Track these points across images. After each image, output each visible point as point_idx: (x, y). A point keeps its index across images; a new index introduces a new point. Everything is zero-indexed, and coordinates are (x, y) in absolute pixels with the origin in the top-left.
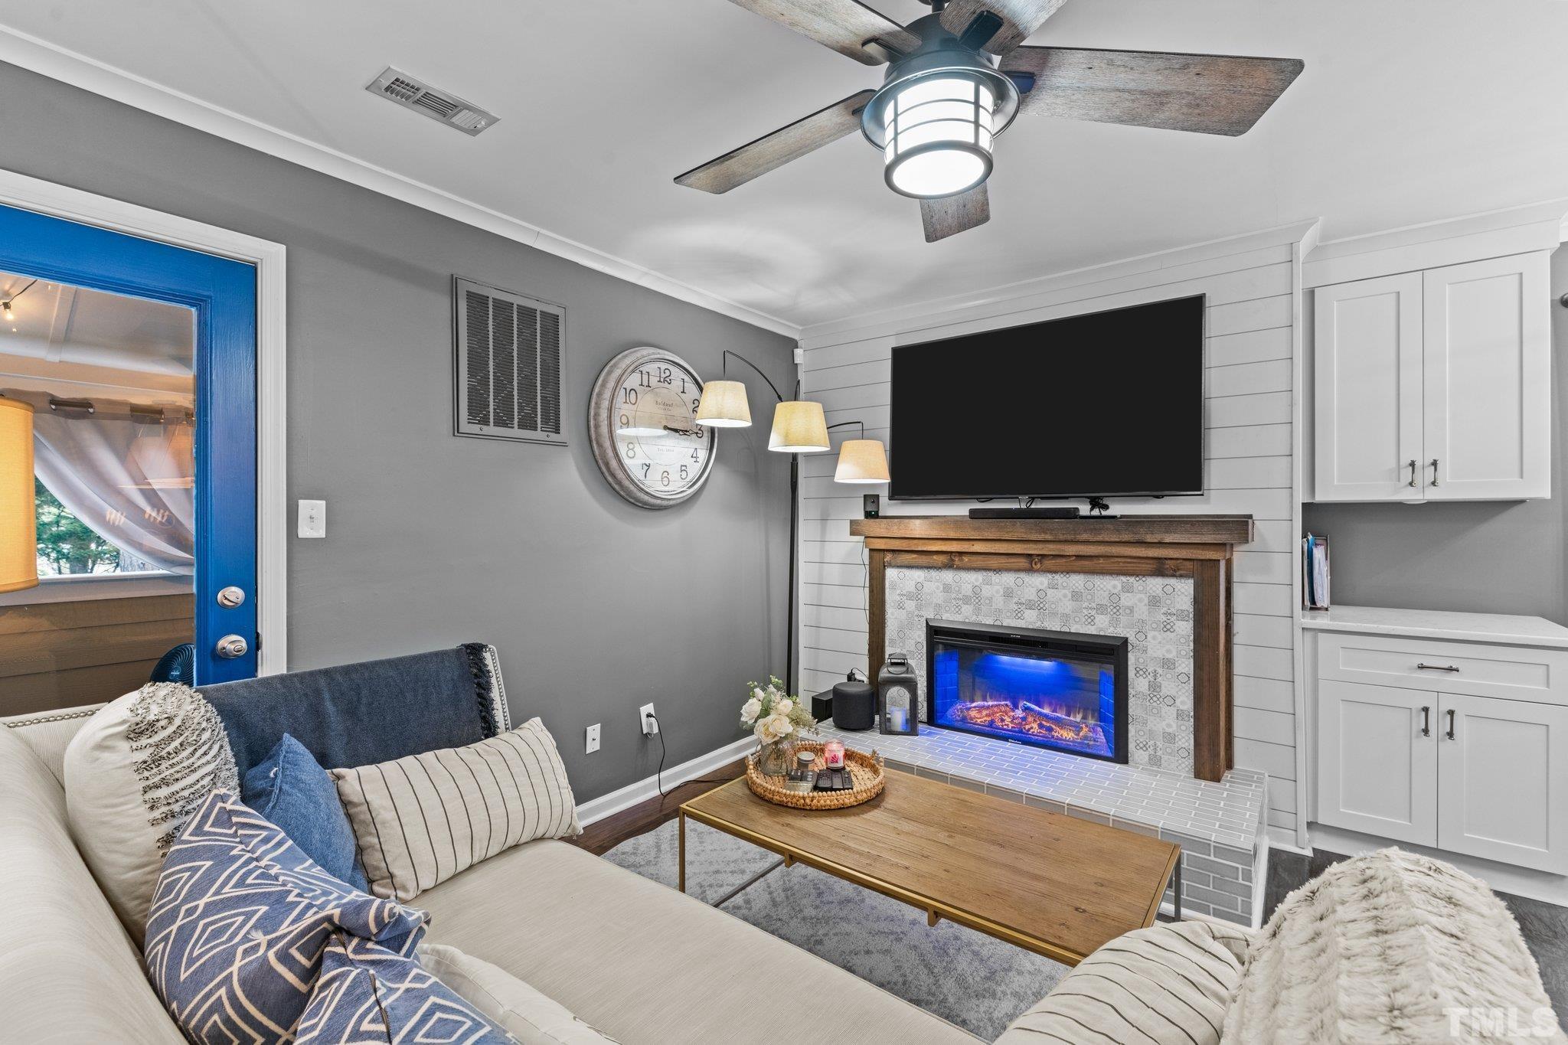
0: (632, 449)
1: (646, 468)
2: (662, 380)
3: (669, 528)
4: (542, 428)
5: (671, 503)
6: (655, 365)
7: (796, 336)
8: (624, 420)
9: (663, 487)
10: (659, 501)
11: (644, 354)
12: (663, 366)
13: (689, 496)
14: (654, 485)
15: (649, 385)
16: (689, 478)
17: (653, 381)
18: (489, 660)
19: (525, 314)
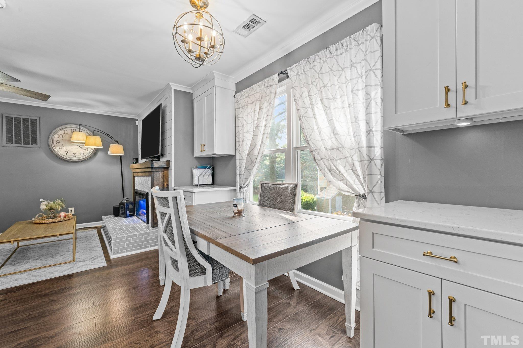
0: (61, 148)
1: (66, 153)
2: (72, 132)
4: (32, 144)
5: (76, 161)
6: (70, 129)
7: (137, 118)
8: (58, 142)
9: (73, 157)
10: (71, 160)
11: (65, 126)
12: (73, 129)
13: (84, 159)
14: (70, 156)
15: (67, 133)
16: (84, 155)
17: (69, 132)
19: (26, 120)
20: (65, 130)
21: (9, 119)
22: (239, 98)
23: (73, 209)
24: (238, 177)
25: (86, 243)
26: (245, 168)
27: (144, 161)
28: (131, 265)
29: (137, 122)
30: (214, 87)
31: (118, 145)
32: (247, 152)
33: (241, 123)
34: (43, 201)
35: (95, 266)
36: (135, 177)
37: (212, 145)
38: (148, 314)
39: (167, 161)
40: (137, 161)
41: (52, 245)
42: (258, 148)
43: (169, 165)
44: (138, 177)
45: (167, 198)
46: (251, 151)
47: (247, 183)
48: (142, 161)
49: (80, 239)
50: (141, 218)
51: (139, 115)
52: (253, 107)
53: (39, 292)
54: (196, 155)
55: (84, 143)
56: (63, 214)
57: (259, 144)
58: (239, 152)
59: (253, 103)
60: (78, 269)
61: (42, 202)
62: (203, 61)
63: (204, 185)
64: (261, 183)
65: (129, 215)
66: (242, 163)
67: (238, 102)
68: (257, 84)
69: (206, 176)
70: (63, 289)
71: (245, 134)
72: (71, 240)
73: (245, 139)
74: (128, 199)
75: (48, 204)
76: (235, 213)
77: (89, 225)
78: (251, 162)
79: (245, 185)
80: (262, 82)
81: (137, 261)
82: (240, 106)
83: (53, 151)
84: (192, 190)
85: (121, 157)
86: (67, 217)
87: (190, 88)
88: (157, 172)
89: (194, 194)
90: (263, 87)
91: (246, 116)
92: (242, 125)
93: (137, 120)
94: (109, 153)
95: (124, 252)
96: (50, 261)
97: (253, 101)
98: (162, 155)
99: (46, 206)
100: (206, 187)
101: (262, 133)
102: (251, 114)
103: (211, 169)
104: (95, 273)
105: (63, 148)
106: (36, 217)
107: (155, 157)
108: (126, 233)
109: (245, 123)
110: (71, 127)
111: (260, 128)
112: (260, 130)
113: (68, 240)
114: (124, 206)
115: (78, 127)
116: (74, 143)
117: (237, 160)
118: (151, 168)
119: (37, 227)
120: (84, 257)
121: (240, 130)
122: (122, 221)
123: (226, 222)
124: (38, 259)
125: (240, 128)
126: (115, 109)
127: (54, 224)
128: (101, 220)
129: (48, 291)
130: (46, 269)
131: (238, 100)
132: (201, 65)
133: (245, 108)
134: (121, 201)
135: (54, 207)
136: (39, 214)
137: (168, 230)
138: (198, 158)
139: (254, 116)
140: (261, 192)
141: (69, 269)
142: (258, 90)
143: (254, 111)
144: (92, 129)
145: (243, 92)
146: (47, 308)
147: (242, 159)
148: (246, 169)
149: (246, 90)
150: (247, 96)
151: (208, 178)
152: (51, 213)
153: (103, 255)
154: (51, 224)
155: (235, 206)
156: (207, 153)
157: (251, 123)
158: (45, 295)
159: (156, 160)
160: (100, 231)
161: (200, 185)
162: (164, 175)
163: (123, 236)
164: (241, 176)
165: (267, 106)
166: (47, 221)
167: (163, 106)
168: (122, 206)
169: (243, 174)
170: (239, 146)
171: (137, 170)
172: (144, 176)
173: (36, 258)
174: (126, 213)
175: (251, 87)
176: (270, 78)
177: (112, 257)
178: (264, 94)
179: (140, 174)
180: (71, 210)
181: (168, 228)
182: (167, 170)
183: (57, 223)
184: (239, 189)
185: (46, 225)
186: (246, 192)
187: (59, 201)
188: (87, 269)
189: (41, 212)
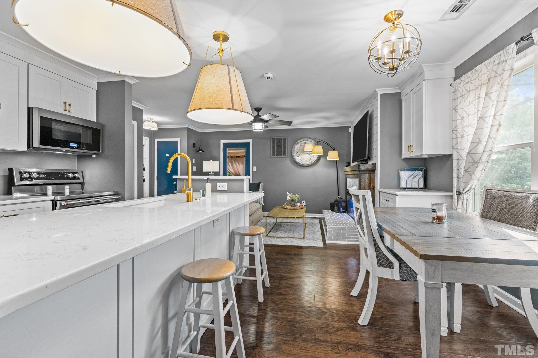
1: (301, 160)
2: (305, 144)
3: (310, 170)
4: (283, 155)
5: (307, 165)
6: (303, 142)
7: (350, 126)
8: (297, 152)
9: (305, 163)
10: (304, 165)
11: (301, 140)
12: (305, 141)
13: (312, 164)
14: (303, 162)
16: (312, 161)
17: (303, 144)
18: (261, 184)
19: (281, 139)
20: (301, 143)
21: (273, 140)
22: (457, 86)
23: (304, 201)
24: (455, 181)
25: (312, 228)
26: (464, 170)
27: (355, 164)
28: (339, 252)
29: (350, 129)
30: (424, 82)
31: (335, 151)
32: (467, 150)
33: (460, 115)
35: (316, 245)
36: (347, 179)
37: (420, 145)
38: (347, 290)
39: (373, 164)
40: (349, 164)
41: (293, 225)
42: (484, 144)
43: (375, 168)
44: (349, 179)
45: (358, 195)
46: (473, 149)
47: (467, 189)
48: (353, 164)
49: (308, 225)
50: (351, 215)
51: (352, 123)
52: (477, 94)
53: (286, 251)
54: (404, 156)
55: (311, 152)
56: (299, 204)
57: (484, 140)
58: (456, 151)
59: (476, 88)
60: (306, 244)
61: (288, 194)
62: (396, 69)
63: (413, 188)
64: (486, 189)
65: (342, 211)
66: (461, 164)
67: (456, 91)
68: (483, 63)
69: (416, 179)
70: (297, 254)
71: (466, 129)
72: (303, 224)
73: (466, 134)
74: (341, 197)
76: (434, 219)
77: (315, 215)
78: (473, 162)
79: (465, 190)
80: (489, 60)
81: (345, 250)
82: (459, 95)
83: (294, 159)
84: (395, 193)
85: (337, 161)
86: (301, 207)
87: (398, 88)
88: (364, 175)
89: (397, 196)
90: (491, 65)
91: (467, 106)
92: (461, 118)
93: (350, 127)
94: (328, 159)
95: (336, 240)
96: (291, 235)
97: (477, 86)
98: (369, 158)
99: (290, 197)
100: (416, 191)
101: (490, 124)
102: (474, 103)
103: (423, 172)
104: (316, 250)
105: (299, 156)
106: (285, 204)
107: (363, 160)
108: (337, 225)
109: (465, 115)
110: (304, 140)
111: (487, 119)
112: (487, 121)
113: (302, 224)
114: (338, 203)
115: (308, 139)
116: (306, 152)
117: (453, 161)
118: (358, 171)
119: (285, 211)
120: (310, 237)
121: (458, 125)
122: (336, 215)
123: (419, 225)
124: (285, 232)
125: (459, 122)
126: (332, 121)
127: (294, 210)
128: (322, 212)
129: (290, 252)
130: (289, 239)
131: (455, 89)
132: (394, 74)
133: (465, 97)
134: (336, 199)
135: (294, 198)
136: (286, 202)
137: (360, 223)
138: (406, 160)
139: (478, 105)
140: (485, 200)
141: (301, 242)
142: (485, 70)
143: (479, 98)
144: (317, 140)
145: (463, 77)
146: (289, 262)
147: (461, 159)
148: (466, 171)
149: (467, 74)
150: (469, 82)
151: (418, 181)
152: (292, 202)
153: (322, 239)
154: (293, 210)
155: (434, 211)
156: (415, 154)
157: (475, 114)
158: (289, 254)
159: (365, 164)
160: (321, 221)
161: (407, 188)
162: (370, 177)
163: (335, 227)
164: (459, 180)
165: (497, 89)
166: (290, 208)
167: (370, 112)
168: (337, 203)
169: (462, 177)
170: (457, 143)
171: (348, 172)
172: (354, 178)
173: (285, 231)
174: (339, 209)
175: (473, 70)
176: (502, 51)
177: (328, 242)
178: (493, 74)
179: (351, 176)
180: (304, 202)
181: (360, 221)
182: (373, 172)
183: (295, 210)
184: (456, 196)
185: (289, 210)
186: (467, 199)
187: (296, 195)
188: (311, 246)
189: (288, 201)
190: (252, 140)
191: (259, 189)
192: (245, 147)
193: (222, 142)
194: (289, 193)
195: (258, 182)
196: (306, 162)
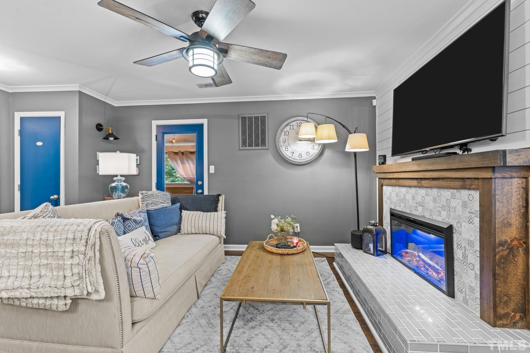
0: (287, 148)
1: (292, 153)
2: (298, 126)
3: (307, 170)
4: (261, 146)
5: (302, 163)
6: (296, 122)
7: (374, 95)
8: (284, 140)
9: (299, 159)
10: (297, 163)
11: (291, 120)
12: (298, 122)
13: (311, 161)
14: (296, 158)
15: (293, 129)
16: (310, 155)
17: (295, 127)
18: (221, 198)
19: (257, 118)
20: (291, 124)
21: (244, 119)
34: (274, 219)
36: (385, 187)
40: (385, 160)
56: (295, 240)
61: (272, 219)
74: (376, 223)
75: (279, 223)
83: (280, 153)
85: (356, 154)
86: (301, 246)
93: (374, 98)
99: (278, 225)
105: (289, 148)
106: (268, 239)
110: (297, 120)
114: (373, 235)
115: (303, 118)
135: (285, 228)
136: (270, 235)
152: (280, 234)
160: (333, 264)
168: (367, 234)
180: (297, 227)
189: (272, 232)
190: (207, 119)
191: (217, 206)
192: (195, 133)
193: (155, 123)
194: (275, 217)
195: (216, 194)
196: (300, 157)
